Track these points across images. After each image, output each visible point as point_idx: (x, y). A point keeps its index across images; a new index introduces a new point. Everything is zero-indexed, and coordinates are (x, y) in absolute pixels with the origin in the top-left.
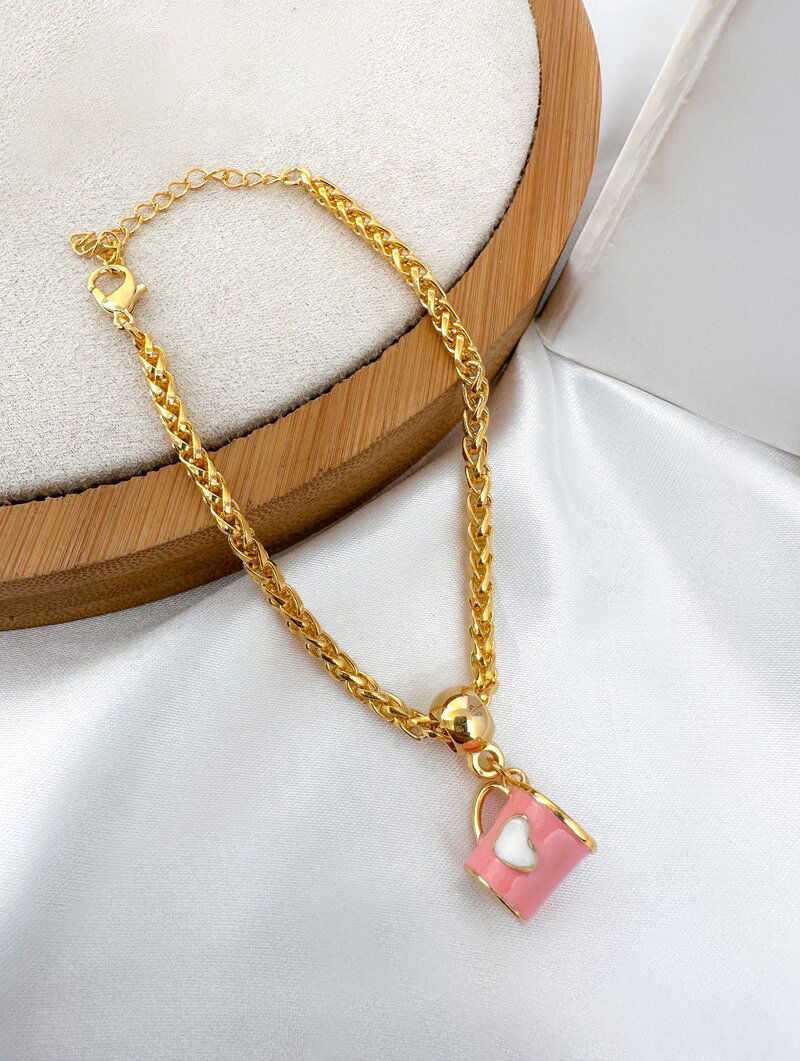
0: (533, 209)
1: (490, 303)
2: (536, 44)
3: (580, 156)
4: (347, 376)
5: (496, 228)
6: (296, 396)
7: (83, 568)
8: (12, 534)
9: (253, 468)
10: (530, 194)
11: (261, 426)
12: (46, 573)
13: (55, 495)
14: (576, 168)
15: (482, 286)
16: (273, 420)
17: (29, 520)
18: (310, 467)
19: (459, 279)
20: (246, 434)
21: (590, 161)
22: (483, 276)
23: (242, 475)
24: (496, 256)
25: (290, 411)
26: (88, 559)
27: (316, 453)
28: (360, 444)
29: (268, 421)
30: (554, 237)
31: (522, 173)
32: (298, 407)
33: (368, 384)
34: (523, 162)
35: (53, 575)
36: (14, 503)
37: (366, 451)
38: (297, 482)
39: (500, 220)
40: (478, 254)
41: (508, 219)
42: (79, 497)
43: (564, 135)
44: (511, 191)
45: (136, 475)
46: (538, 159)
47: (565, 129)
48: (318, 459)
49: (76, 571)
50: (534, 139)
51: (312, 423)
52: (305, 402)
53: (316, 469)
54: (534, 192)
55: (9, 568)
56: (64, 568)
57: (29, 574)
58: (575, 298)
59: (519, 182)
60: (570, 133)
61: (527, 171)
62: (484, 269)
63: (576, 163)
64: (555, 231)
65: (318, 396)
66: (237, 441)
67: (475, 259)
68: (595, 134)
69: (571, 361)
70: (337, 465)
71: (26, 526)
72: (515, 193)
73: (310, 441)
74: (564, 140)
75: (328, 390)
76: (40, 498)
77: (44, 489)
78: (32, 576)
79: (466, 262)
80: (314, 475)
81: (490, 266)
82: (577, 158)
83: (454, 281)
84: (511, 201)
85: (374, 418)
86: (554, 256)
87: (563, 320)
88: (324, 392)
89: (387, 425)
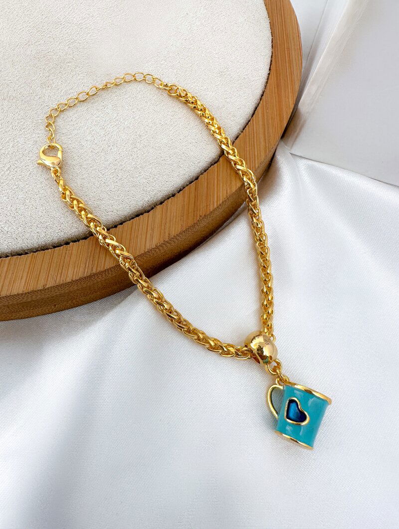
0: (278, 86)
1: (266, 131)
2: (265, 9)
3: (296, 59)
4: (205, 171)
5: (262, 95)
6: (183, 183)
7: (94, 275)
8: (57, 262)
9: (168, 219)
10: (275, 79)
11: (168, 199)
12: (77, 278)
13: (74, 241)
14: (294, 65)
15: (261, 123)
16: (173, 195)
17: (64, 254)
18: (195, 215)
19: (249, 121)
20: (161, 203)
21: (300, 61)
22: (260, 119)
23: (163, 222)
24: (265, 109)
25: (180, 190)
26: (97, 270)
27: (197, 208)
28: (217, 202)
29: (171, 195)
30: (290, 97)
31: (270, 70)
32: (184, 188)
33: (216, 174)
34: (269, 64)
35: (81, 279)
36: (54, 247)
37: (220, 205)
38: (190, 223)
39: (263, 92)
40: (256, 108)
41: (267, 91)
42: (87, 241)
43: (286, 49)
44: (266, 78)
45: (112, 228)
46: (276, 62)
47: (286, 47)
48: (198, 211)
49: (90, 277)
50: (272, 53)
51: (192, 195)
52: (187, 185)
53: (198, 216)
54: (277, 78)
55: (59, 277)
56: (85, 275)
57: (69, 280)
58: (303, 126)
59: (269, 74)
60: (288, 49)
61: (272, 69)
62: (260, 115)
63: (294, 62)
64: (290, 95)
65: (192, 182)
66: (158, 207)
67: (255, 111)
68: (300, 49)
69: (301, 157)
70: (208, 213)
71: (63, 258)
72: (268, 79)
73: (193, 202)
74: (286, 52)
75: (197, 178)
76: (67, 243)
77: (69, 239)
78: (70, 280)
79: (251, 113)
80: (198, 219)
81: (263, 114)
82: (294, 60)
83: (247, 122)
84: (267, 82)
85: (221, 190)
86: (292, 106)
87: (297, 137)
88: (195, 180)
89: (228, 192)
